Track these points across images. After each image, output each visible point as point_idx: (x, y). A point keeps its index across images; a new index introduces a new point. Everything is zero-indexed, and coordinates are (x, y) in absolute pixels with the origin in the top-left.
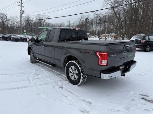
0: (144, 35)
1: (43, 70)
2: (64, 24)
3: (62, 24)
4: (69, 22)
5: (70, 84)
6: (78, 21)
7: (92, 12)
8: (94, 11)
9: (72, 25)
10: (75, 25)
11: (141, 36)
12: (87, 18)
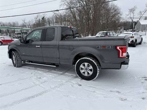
0: (106, 32)
1: (40, 72)
2: (17, 24)
3: (15, 23)
4: (24, 21)
5: (83, 80)
6: (34, 19)
7: (56, 11)
8: (58, 10)
9: (28, 24)
10: (32, 24)
11: (104, 32)
12: (44, 17)
